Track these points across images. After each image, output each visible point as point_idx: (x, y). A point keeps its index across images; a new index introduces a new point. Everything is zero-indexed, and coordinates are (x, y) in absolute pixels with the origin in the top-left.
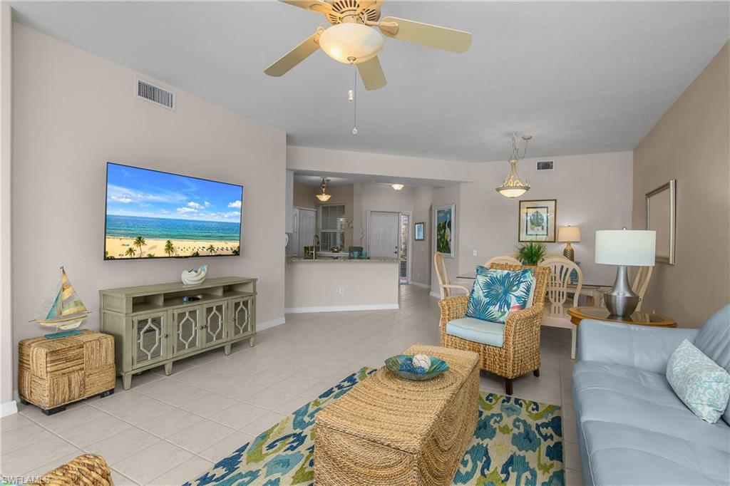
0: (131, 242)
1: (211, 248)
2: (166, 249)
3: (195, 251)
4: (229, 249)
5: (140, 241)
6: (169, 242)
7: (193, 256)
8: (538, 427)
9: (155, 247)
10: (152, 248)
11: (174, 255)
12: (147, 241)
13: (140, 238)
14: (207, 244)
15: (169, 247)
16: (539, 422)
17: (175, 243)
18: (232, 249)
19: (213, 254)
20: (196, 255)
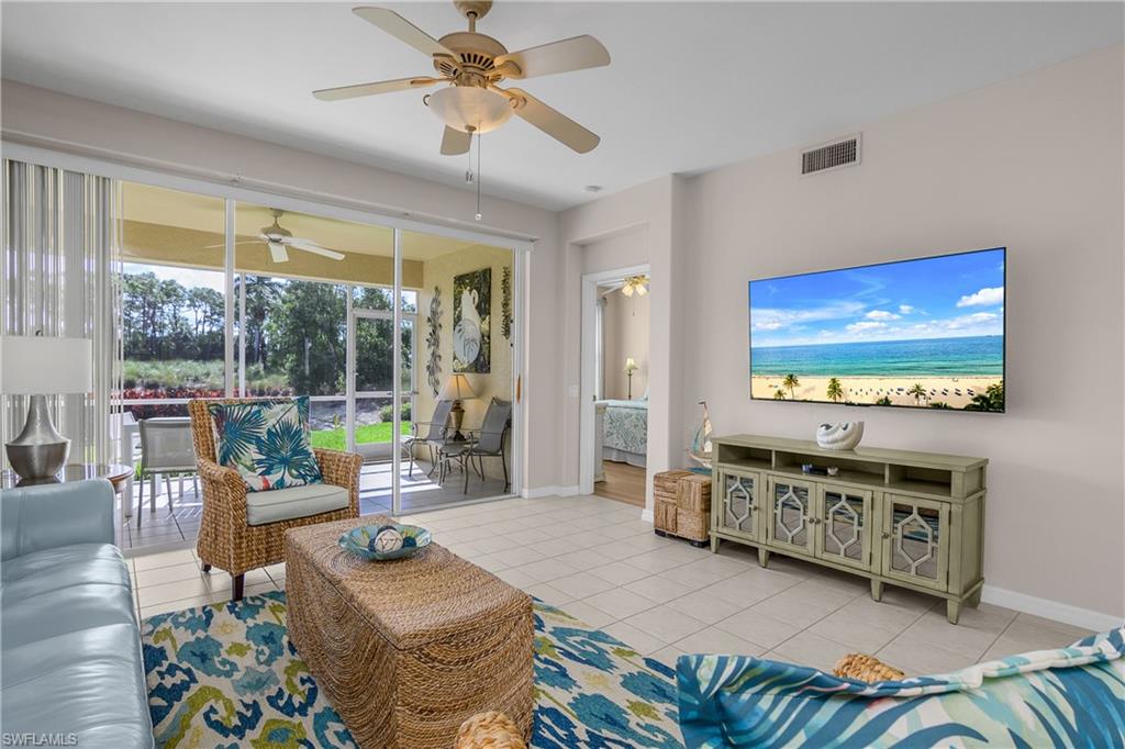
0: (780, 382)
1: (918, 391)
2: (829, 393)
3: (883, 395)
4: (964, 391)
5: (791, 380)
6: (834, 380)
7: (878, 405)
8: (194, 680)
9: (813, 389)
10: (808, 391)
11: (843, 401)
12: (801, 380)
13: (791, 376)
14: (908, 383)
15: (835, 389)
16: (194, 688)
17: (845, 383)
18: (970, 392)
19: (923, 402)
20: (886, 403)
